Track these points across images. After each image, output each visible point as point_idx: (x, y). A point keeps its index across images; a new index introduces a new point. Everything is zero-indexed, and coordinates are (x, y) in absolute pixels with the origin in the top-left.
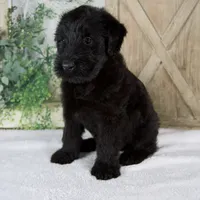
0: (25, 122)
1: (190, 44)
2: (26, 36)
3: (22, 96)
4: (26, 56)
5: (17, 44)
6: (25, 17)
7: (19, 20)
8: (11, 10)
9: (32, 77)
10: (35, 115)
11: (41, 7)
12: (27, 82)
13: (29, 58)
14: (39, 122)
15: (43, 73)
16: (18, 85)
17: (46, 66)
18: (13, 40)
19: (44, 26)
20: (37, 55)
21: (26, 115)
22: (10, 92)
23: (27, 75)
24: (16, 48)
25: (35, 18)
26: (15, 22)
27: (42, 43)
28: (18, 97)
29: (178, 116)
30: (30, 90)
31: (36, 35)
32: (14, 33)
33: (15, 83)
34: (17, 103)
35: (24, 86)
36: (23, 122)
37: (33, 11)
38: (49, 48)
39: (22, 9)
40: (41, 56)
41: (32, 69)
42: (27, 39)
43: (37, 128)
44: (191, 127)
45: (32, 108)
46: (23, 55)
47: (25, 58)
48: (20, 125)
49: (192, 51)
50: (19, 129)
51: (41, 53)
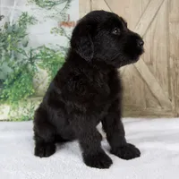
0: (14, 114)
1: (155, 41)
2: (12, 40)
3: (10, 92)
4: (13, 57)
5: (5, 47)
6: (11, 25)
7: (6, 27)
9: (19, 75)
10: (21, 108)
11: (25, 15)
12: (14, 80)
13: (16, 59)
14: (25, 115)
15: (28, 72)
16: (7, 82)
18: (2, 44)
19: (27, 32)
20: (22, 57)
21: (14, 109)
23: (14, 74)
24: (4, 51)
25: (20, 24)
26: (3, 28)
27: (26, 46)
28: (6, 93)
30: (17, 87)
31: (21, 39)
32: (2, 38)
33: (4, 81)
34: (6, 99)
35: (11, 84)
36: (11, 114)
37: (18, 19)
38: (32, 50)
39: (8, 18)
40: (25, 57)
41: (18, 68)
42: (14, 42)
43: (24, 120)
45: (19, 102)
46: (10, 57)
47: (11, 60)
49: (158, 48)
50: (8, 120)
51: (25, 54)
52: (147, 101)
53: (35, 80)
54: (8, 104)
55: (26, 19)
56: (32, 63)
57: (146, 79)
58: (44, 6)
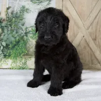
0: (14, 65)
1: (98, 27)
3: (12, 52)
4: (15, 31)
5: (11, 25)
6: (15, 12)
7: (12, 13)
8: (8, 9)
9: (18, 42)
10: (19, 62)
11: (24, 7)
12: (15, 45)
13: (17, 32)
14: (21, 66)
15: (24, 41)
17: (25, 37)
19: (25, 17)
20: (20, 31)
21: (14, 62)
22: (6, 50)
23: (15, 41)
24: (10, 28)
25: (20, 13)
26: (10, 14)
27: (23, 25)
28: (10, 53)
29: (92, 64)
30: (17, 49)
31: (21, 21)
32: (10, 20)
33: (9, 45)
34: (9, 56)
35: (13, 47)
37: (19, 9)
38: (27, 28)
39: (14, 8)
40: (23, 32)
41: (18, 38)
42: (16, 23)
43: (20, 69)
44: (98, 70)
45: (18, 58)
46: (14, 31)
47: (14, 33)
48: (11, 67)
49: (99, 31)
50: (10, 69)
51: (23, 30)
52: (92, 61)
53: (28, 45)
54: (11, 59)
55: (24, 10)
56: (27, 36)
57: (92, 48)
58: (35, 3)
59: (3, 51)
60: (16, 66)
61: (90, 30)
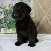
0: (13, 32)
7: (12, 7)
8: (10, 5)
10: (15, 30)
16: (11, 23)
18: (10, 12)
22: (9, 25)
29: (50, 31)
33: (10, 22)
34: (11, 27)
36: (12, 32)
39: (13, 4)
48: (12, 33)
50: (11, 34)
54: (12, 29)
59: (7, 25)
60: (14, 32)
61: (49, 15)
